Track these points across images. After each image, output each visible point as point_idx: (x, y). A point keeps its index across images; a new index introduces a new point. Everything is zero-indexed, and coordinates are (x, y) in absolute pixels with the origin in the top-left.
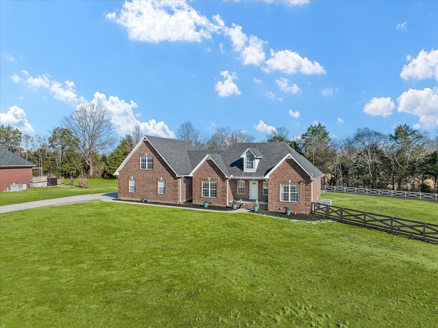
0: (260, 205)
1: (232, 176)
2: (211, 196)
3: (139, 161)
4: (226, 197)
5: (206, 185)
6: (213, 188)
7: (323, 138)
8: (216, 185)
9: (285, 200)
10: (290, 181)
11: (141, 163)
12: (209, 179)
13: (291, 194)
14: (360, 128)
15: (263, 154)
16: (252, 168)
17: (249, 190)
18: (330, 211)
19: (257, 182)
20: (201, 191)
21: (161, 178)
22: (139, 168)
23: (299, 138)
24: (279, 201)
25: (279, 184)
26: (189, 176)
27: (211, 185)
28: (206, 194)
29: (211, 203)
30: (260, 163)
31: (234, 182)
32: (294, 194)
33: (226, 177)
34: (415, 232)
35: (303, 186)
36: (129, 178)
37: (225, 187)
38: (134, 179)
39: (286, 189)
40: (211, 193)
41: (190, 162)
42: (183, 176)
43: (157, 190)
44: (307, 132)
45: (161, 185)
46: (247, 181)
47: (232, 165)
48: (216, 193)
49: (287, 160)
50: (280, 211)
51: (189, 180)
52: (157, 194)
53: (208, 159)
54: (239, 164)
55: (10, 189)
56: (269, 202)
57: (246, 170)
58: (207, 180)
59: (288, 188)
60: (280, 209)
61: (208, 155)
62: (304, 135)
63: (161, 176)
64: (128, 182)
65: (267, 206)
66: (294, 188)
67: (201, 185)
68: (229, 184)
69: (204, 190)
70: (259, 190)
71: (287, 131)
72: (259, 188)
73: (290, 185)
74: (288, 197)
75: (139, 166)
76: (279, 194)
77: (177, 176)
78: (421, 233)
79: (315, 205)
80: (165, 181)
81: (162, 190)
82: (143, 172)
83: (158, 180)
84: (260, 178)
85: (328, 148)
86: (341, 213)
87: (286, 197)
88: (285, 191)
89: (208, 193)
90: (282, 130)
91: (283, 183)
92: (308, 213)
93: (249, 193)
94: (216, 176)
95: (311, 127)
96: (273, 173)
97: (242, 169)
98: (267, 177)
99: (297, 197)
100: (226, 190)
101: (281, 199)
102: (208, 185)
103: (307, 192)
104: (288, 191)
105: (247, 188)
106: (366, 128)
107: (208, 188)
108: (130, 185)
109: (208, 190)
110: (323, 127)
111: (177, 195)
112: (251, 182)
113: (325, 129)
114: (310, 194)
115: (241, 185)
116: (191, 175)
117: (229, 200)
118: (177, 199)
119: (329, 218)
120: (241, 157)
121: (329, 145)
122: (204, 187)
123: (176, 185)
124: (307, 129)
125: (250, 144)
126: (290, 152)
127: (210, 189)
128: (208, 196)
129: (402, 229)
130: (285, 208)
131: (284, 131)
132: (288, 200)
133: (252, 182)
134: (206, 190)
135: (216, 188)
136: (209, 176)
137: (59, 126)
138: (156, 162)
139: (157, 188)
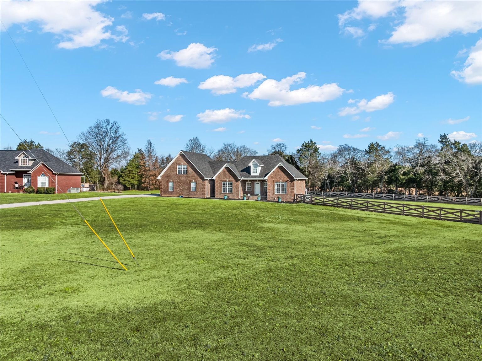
0: (261, 197)
1: (243, 178)
2: (228, 192)
3: (176, 169)
4: (239, 192)
5: (225, 185)
6: (230, 186)
7: (314, 152)
8: (232, 185)
9: (278, 193)
10: (281, 181)
11: (178, 170)
12: (227, 180)
13: (282, 189)
14: (341, 145)
15: (264, 163)
16: (257, 172)
17: (254, 188)
18: (305, 198)
19: (260, 183)
20: (221, 189)
21: (193, 180)
22: (176, 173)
23: (295, 152)
24: (274, 194)
25: (274, 183)
26: (213, 178)
27: (228, 185)
28: (225, 191)
29: (228, 197)
30: (261, 170)
31: (244, 182)
32: (284, 189)
33: (239, 178)
34: (348, 205)
35: (289, 183)
36: (169, 181)
37: (238, 186)
38: (172, 181)
39: (279, 185)
40: (228, 190)
41: (211, 169)
42: (209, 179)
43: (190, 189)
44: (301, 147)
45: (193, 185)
46: (253, 182)
47: (242, 171)
48: (232, 190)
49: (279, 167)
50: (275, 200)
51: (213, 182)
52: (190, 191)
53: (226, 167)
54: (248, 170)
55: (70, 191)
56: (267, 195)
57: (252, 174)
58: (226, 181)
59: (280, 185)
60: (275, 199)
61: (226, 164)
62: (298, 150)
63: (193, 179)
64: (168, 184)
65: (266, 197)
66: (284, 185)
67: (221, 185)
68: (241, 184)
69: (223, 188)
70: (261, 188)
71: (285, 146)
72: (261, 186)
73: (281, 183)
74: (280, 191)
75: (176, 172)
76: (274, 189)
77: (205, 178)
78: (351, 205)
79: (297, 196)
80: (196, 182)
81: (194, 188)
82: (179, 176)
83: (190, 181)
84: (262, 179)
85: (318, 161)
86: (312, 199)
87: (278, 191)
88: (278, 187)
89: (226, 190)
90: (281, 146)
91: (277, 182)
92: (292, 201)
93: (254, 190)
94: (232, 179)
95: (304, 143)
96: (270, 176)
97: (250, 173)
98: (266, 178)
99: (286, 191)
100: (239, 188)
101: (276, 192)
102: (226, 185)
103: (292, 188)
104: (280, 187)
105: (253, 187)
106: (346, 145)
107: (226, 186)
108: (169, 186)
109: (226, 188)
110: (314, 143)
111: (205, 192)
112: (255, 183)
113: (316, 145)
114: (294, 188)
115: (248, 185)
116: (214, 178)
117: (241, 194)
118: (205, 194)
119: (305, 203)
120: (249, 165)
121: (320, 158)
122: (223, 186)
123: (204, 185)
124: (301, 145)
125: (255, 156)
126: (281, 161)
127: (227, 187)
128: (226, 192)
129: (342, 204)
130: (278, 197)
131: (283, 147)
132: (280, 193)
133: (257, 182)
134: (225, 188)
135: (232, 186)
136: (227, 179)
137: (76, 141)
138: (190, 169)
139: (190, 187)
